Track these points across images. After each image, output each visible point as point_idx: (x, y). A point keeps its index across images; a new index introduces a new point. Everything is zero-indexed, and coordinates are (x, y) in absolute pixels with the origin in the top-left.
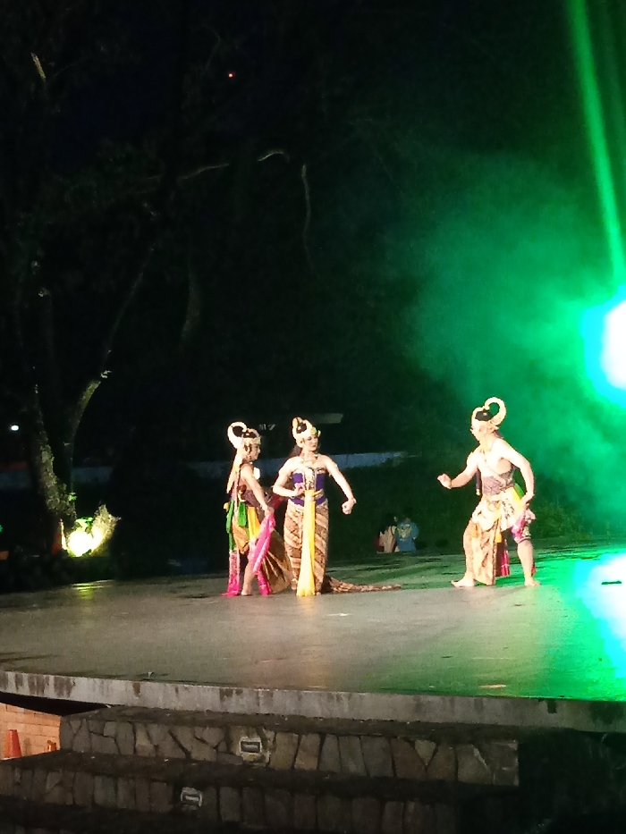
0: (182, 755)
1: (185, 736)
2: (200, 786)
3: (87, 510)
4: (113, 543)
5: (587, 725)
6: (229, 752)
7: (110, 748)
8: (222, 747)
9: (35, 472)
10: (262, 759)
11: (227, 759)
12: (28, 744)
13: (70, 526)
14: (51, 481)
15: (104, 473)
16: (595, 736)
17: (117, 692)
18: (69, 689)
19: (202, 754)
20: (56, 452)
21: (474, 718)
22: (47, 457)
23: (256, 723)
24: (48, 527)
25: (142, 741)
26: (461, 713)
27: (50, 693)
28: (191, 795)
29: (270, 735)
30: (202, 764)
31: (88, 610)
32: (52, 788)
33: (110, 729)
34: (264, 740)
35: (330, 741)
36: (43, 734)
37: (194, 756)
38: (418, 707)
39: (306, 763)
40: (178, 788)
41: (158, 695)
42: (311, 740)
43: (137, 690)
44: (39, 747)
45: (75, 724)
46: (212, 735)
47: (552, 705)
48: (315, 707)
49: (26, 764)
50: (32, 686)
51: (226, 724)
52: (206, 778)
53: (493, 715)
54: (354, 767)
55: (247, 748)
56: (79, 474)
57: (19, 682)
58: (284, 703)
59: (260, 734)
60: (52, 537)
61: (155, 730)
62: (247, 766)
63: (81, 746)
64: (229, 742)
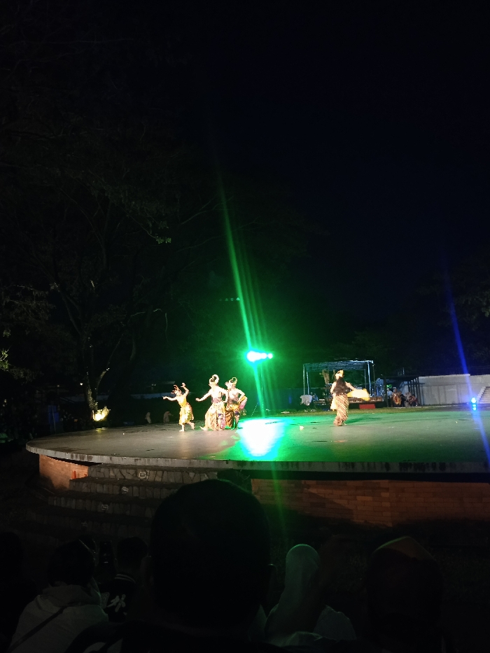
0: (123, 477)
1: (124, 472)
2: (127, 486)
3: (101, 407)
4: (108, 417)
5: (236, 467)
6: (136, 476)
7: (102, 476)
8: (135, 475)
9: (86, 397)
10: (145, 478)
11: (136, 479)
12: (79, 475)
13: (96, 412)
14: (91, 399)
15: (106, 397)
16: (239, 470)
17: (105, 459)
18: (91, 458)
19: (129, 477)
20: (93, 391)
21: (206, 466)
22: (90, 393)
23: (145, 468)
24: (89, 412)
25: (112, 474)
26: (202, 465)
27: (86, 460)
28: (125, 489)
29: (148, 471)
30: (129, 480)
31: (99, 436)
32: (84, 488)
33: (102, 470)
34: (147, 473)
35: (165, 472)
36: (83, 472)
37: (126, 477)
38: (190, 463)
39: (158, 479)
40: (121, 487)
41: (117, 460)
42: (160, 473)
43: (111, 458)
44: (82, 476)
45: (92, 469)
46: (132, 472)
47: (227, 462)
48: (161, 463)
49: (77, 481)
50: (80, 458)
51: (135, 468)
52: (130, 484)
53: (211, 465)
54: (172, 480)
55: (142, 475)
56: (99, 398)
57: (76, 457)
58: (153, 462)
59: (145, 471)
60: (90, 416)
61: (115, 470)
62: (141, 480)
63: (93, 475)
64: (136, 473)
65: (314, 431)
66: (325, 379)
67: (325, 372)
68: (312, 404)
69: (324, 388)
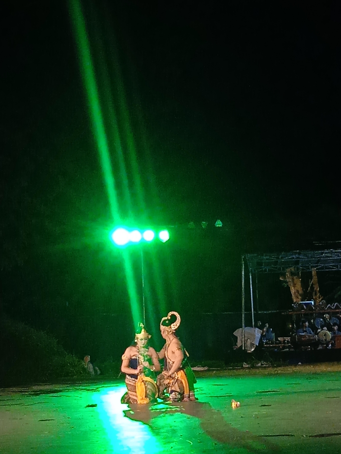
65: (264, 411)
66: (293, 290)
67: (292, 274)
68: (260, 348)
69: (290, 312)
